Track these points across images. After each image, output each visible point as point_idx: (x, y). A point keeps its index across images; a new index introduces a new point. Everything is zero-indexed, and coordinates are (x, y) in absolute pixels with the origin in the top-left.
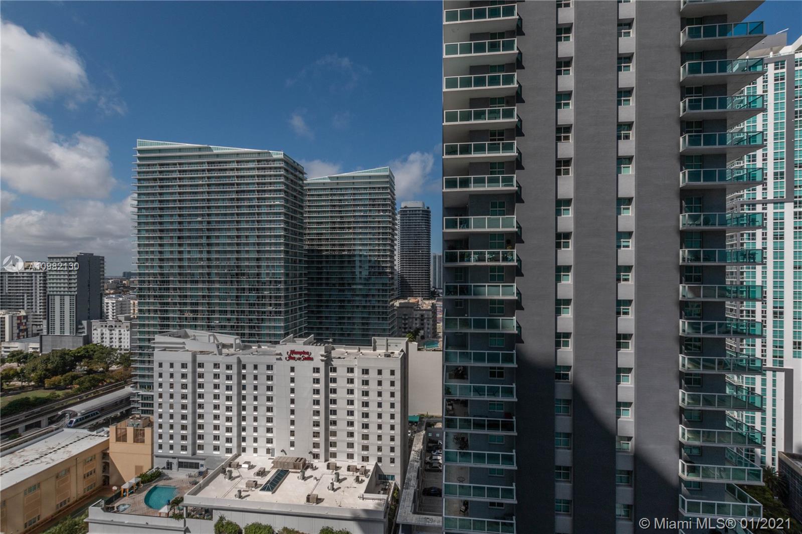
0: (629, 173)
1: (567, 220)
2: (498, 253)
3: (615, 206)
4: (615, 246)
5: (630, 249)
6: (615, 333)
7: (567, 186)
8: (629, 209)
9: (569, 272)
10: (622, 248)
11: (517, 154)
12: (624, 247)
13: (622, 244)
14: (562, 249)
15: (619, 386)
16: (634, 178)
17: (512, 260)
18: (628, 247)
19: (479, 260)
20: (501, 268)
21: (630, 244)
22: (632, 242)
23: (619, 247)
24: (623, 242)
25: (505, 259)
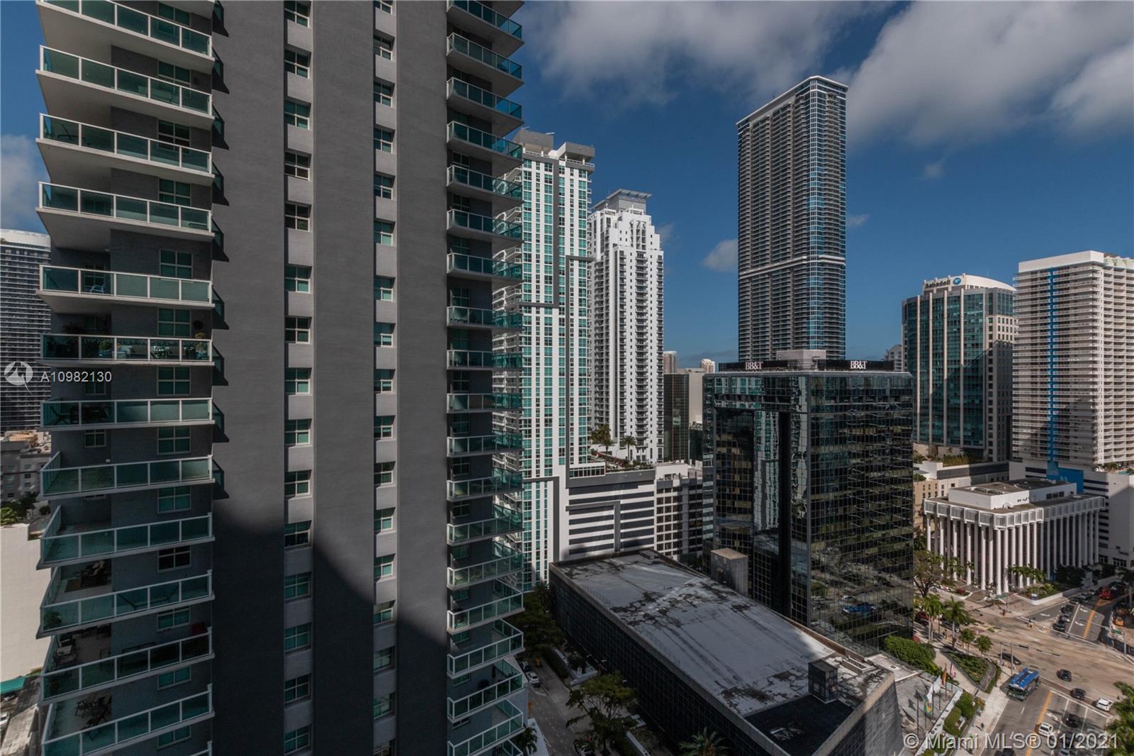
0: (390, 242)
1: (304, 299)
2: (176, 344)
3: (372, 287)
4: (372, 343)
5: (392, 346)
6: (373, 463)
7: (303, 247)
8: (390, 292)
9: (307, 378)
10: (382, 346)
11: (213, 176)
12: (385, 343)
13: (383, 340)
14: (297, 342)
15: (378, 535)
16: (396, 252)
17: (206, 357)
18: (389, 344)
19: (133, 355)
20: (184, 371)
21: (392, 340)
22: (393, 338)
23: (377, 343)
24: (383, 337)
25: (190, 354)
